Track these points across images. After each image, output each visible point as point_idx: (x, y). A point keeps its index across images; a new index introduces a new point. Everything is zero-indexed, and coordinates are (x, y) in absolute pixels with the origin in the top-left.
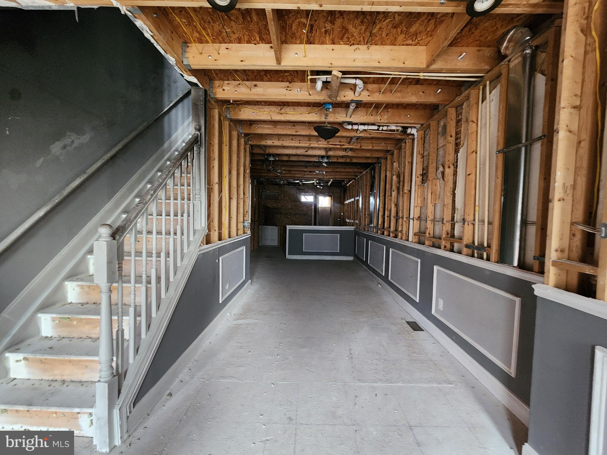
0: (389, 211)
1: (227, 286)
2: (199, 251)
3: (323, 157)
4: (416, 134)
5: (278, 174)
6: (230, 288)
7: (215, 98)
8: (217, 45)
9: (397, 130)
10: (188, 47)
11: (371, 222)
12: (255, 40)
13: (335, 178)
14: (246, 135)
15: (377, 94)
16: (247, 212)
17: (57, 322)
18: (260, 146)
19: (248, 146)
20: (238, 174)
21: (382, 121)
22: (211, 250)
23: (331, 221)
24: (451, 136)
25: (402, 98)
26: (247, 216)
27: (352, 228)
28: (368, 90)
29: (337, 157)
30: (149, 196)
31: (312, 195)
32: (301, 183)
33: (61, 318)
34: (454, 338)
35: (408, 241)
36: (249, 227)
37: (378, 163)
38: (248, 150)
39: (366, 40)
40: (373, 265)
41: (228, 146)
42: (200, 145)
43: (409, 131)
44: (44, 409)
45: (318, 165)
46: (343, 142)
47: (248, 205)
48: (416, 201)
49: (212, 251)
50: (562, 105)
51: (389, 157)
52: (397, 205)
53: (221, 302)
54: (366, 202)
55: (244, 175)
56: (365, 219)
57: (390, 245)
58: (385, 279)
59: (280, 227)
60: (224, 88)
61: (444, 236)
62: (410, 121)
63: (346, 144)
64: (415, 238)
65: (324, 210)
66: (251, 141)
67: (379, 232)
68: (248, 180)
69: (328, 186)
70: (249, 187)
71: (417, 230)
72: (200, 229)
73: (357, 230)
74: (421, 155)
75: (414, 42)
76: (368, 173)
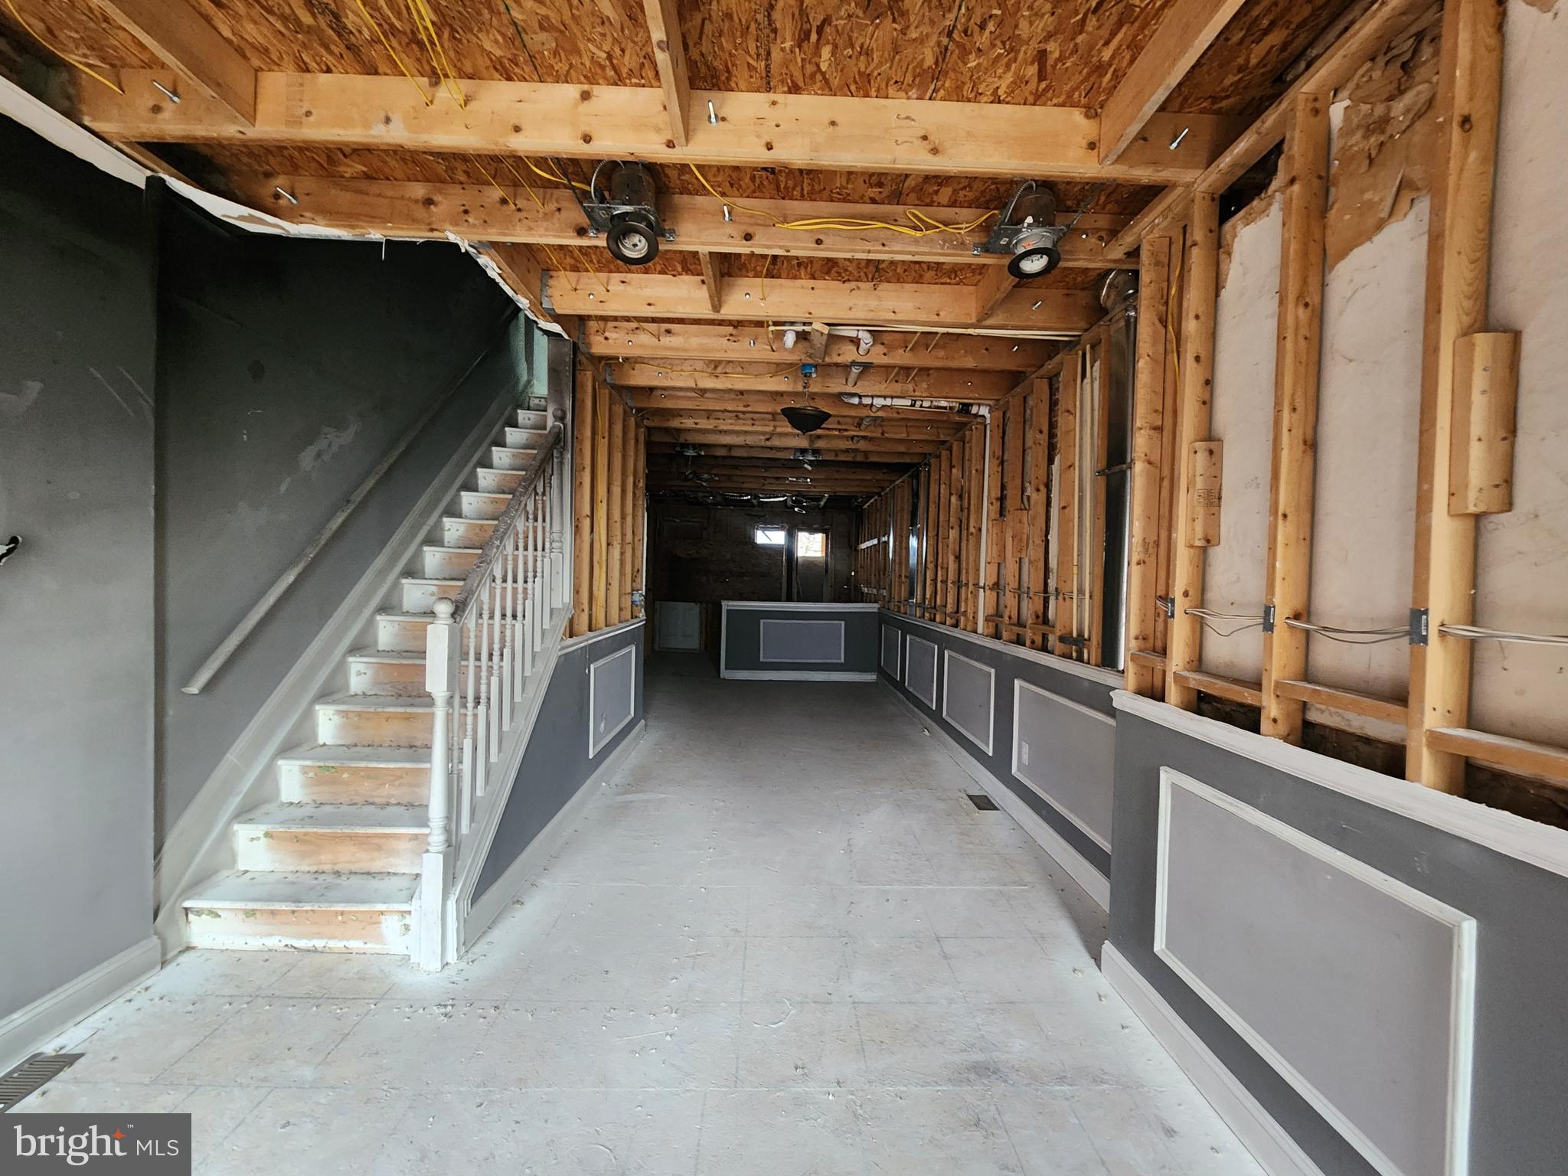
0: (945, 570)
1: (602, 725)
2: (560, 650)
3: (803, 451)
4: (988, 416)
5: (704, 484)
6: (607, 731)
7: (589, 353)
8: (603, 276)
9: (951, 408)
10: (551, 277)
11: (911, 594)
12: (674, 270)
13: (835, 492)
14: (639, 410)
15: (901, 351)
16: (638, 571)
17: (311, 775)
18: (667, 431)
19: (643, 430)
20: (624, 491)
21: (916, 394)
22: (576, 650)
23: (827, 591)
24: (1041, 432)
25: (947, 358)
26: (638, 580)
27: (873, 607)
28: (883, 344)
29: (836, 452)
30: (495, 550)
31: (782, 528)
32: (755, 502)
33: (320, 767)
34: (1044, 813)
35: (976, 633)
36: (643, 603)
37: (925, 464)
38: (642, 438)
39: (870, 277)
40: (914, 689)
41: (606, 439)
42: (564, 448)
43: (974, 410)
44: (324, 907)
45: (795, 465)
46: (846, 424)
47: (640, 556)
48: (989, 550)
49: (579, 651)
50: (1138, 423)
51: (945, 454)
52: (958, 558)
53: (591, 757)
54: (902, 547)
55: (634, 494)
56: (900, 586)
57: (945, 642)
58: (936, 716)
59: (704, 605)
60: (607, 334)
61: (1030, 622)
62: (971, 395)
63: (853, 428)
64: (988, 627)
65: (810, 564)
66: (648, 419)
67: (927, 615)
68: (643, 503)
69: (820, 508)
70: (643, 517)
71: (991, 611)
72: (561, 606)
73: (885, 612)
74: (998, 459)
75: (954, 281)
76: (906, 485)
